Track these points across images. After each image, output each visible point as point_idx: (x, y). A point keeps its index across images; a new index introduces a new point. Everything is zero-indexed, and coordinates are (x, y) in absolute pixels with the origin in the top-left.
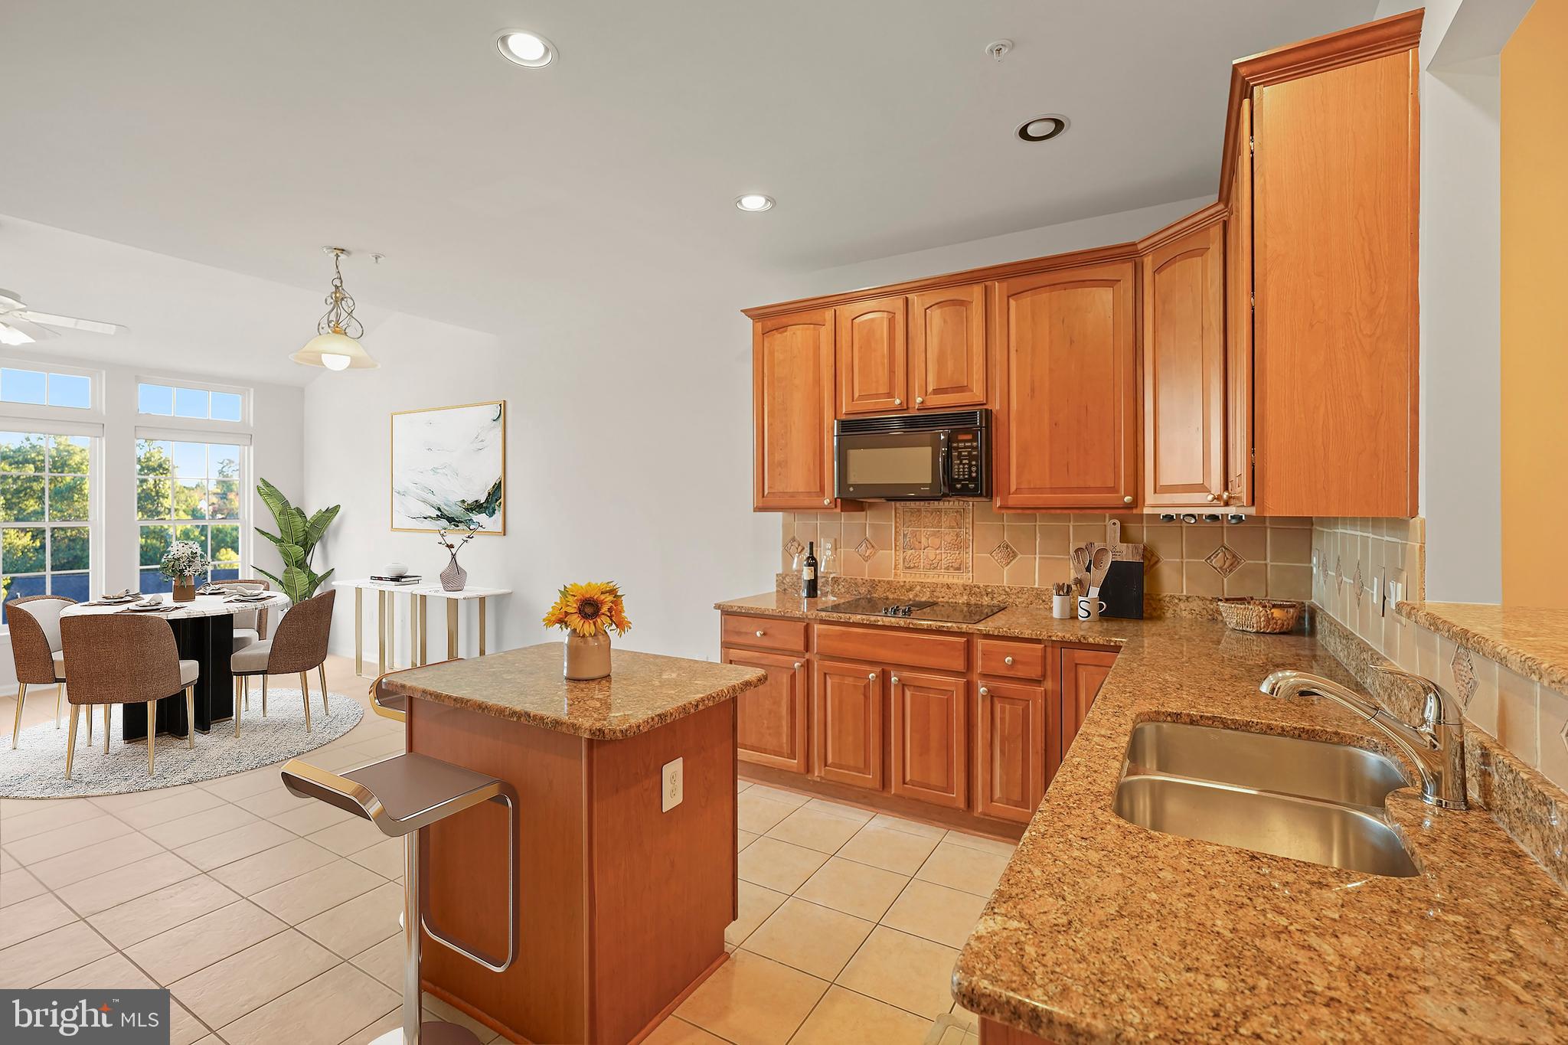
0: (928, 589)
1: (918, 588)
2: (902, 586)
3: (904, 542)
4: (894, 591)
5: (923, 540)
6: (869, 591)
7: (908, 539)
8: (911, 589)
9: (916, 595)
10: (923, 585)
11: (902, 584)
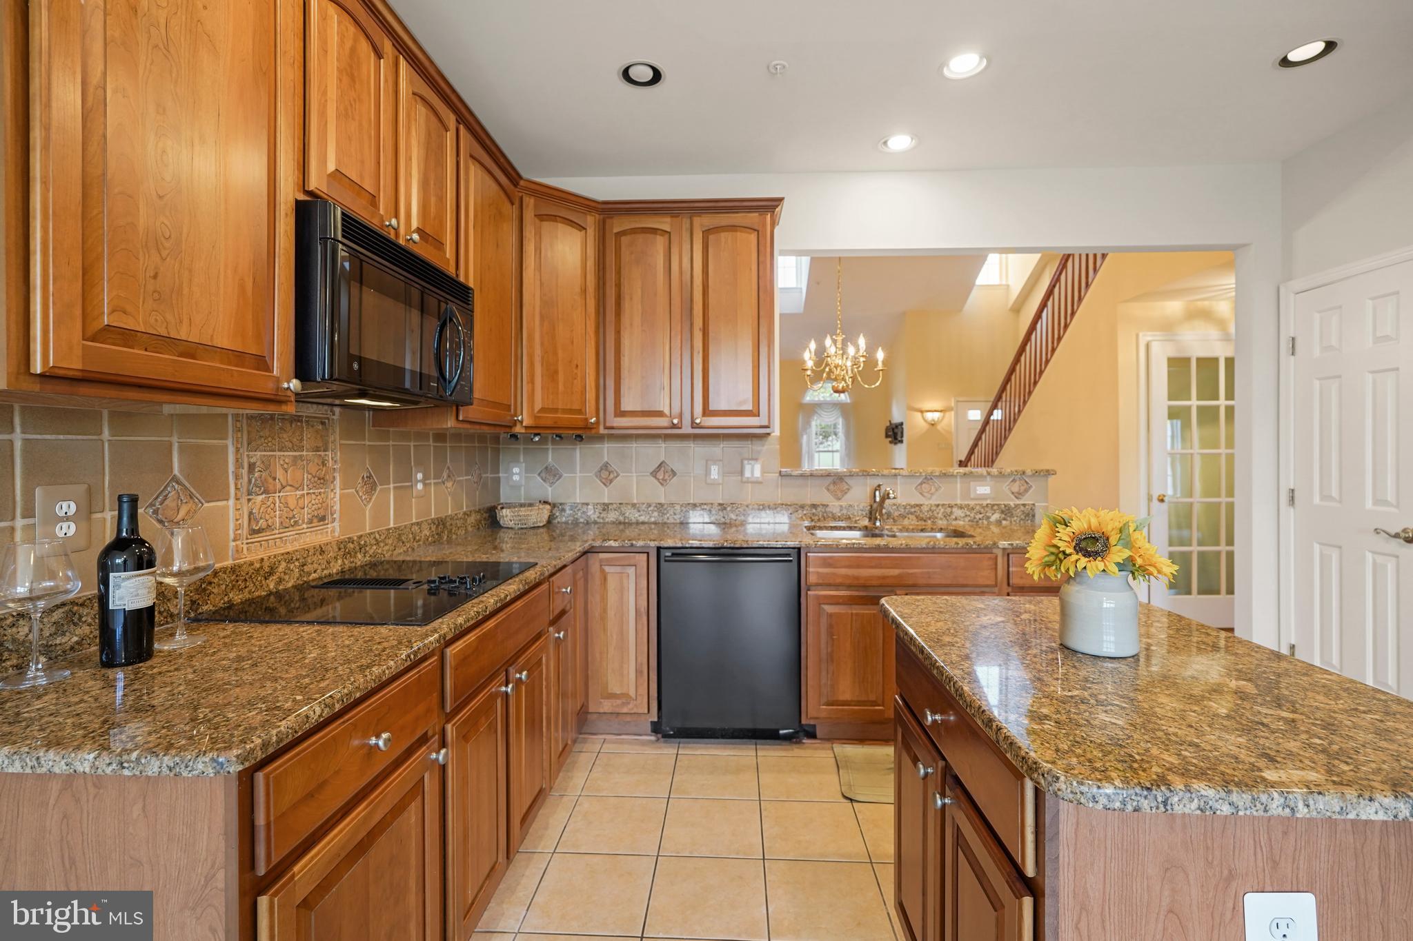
0: (297, 564)
1: (283, 565)
2: (258, 570)
3: (250, 481)
4: (243, 585)
5: (280, 474)
6: (193, 602)
7: (256, 475)
8: (271, 572)
9: (280, 581)
10: (289, 557)
11: (258, 565)
